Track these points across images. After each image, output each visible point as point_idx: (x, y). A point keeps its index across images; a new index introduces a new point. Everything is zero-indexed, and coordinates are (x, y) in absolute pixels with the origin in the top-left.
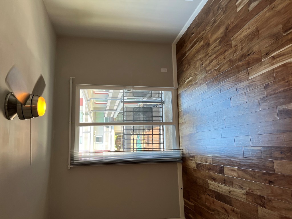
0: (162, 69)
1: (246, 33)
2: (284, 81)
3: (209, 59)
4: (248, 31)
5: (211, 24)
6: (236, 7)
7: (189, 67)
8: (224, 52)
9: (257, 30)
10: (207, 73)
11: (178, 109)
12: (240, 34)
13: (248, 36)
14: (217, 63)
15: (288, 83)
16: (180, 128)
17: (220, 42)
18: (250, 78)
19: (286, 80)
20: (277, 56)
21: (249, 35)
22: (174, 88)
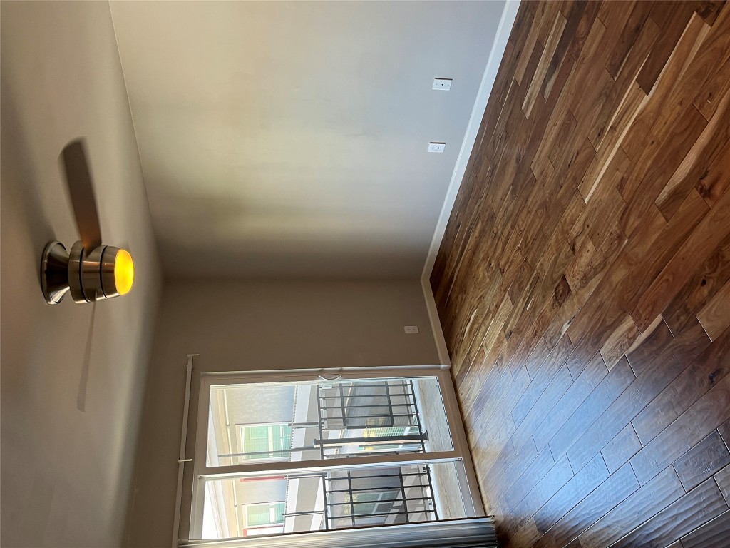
0: (406, 328)
1: (553, 136)
2: (647, 147)
3: (500, 241)
4: (555, 130)
5: (488, 180)
6: (523, 113)
7: (464, 296)
8: (524, 203)
9: (570, 113)
10: (502, 272)
11: (462, 415)
12: (543, 147)
13: (557, 138)
14: (518, 235)
15: (655, 143)
16: (476, 462)
17: (514, 191)
18: (586, 201)
19: (650, 142)
20: (618, 121)
21: (559, 133)
22: (442, 366)
